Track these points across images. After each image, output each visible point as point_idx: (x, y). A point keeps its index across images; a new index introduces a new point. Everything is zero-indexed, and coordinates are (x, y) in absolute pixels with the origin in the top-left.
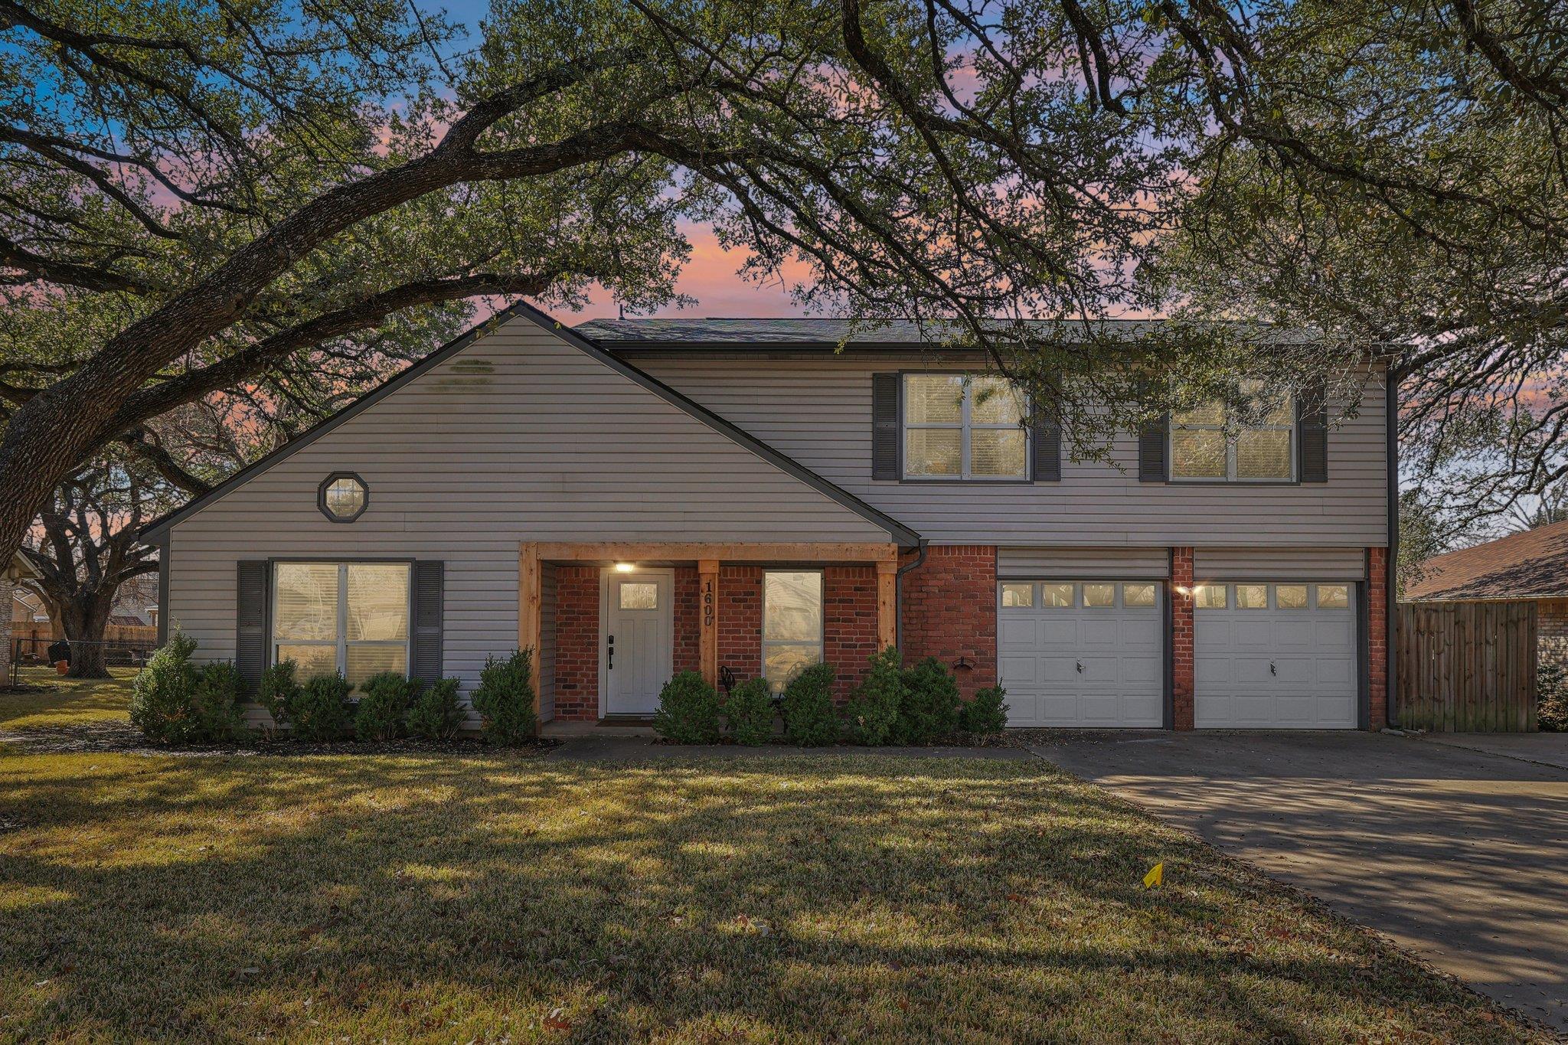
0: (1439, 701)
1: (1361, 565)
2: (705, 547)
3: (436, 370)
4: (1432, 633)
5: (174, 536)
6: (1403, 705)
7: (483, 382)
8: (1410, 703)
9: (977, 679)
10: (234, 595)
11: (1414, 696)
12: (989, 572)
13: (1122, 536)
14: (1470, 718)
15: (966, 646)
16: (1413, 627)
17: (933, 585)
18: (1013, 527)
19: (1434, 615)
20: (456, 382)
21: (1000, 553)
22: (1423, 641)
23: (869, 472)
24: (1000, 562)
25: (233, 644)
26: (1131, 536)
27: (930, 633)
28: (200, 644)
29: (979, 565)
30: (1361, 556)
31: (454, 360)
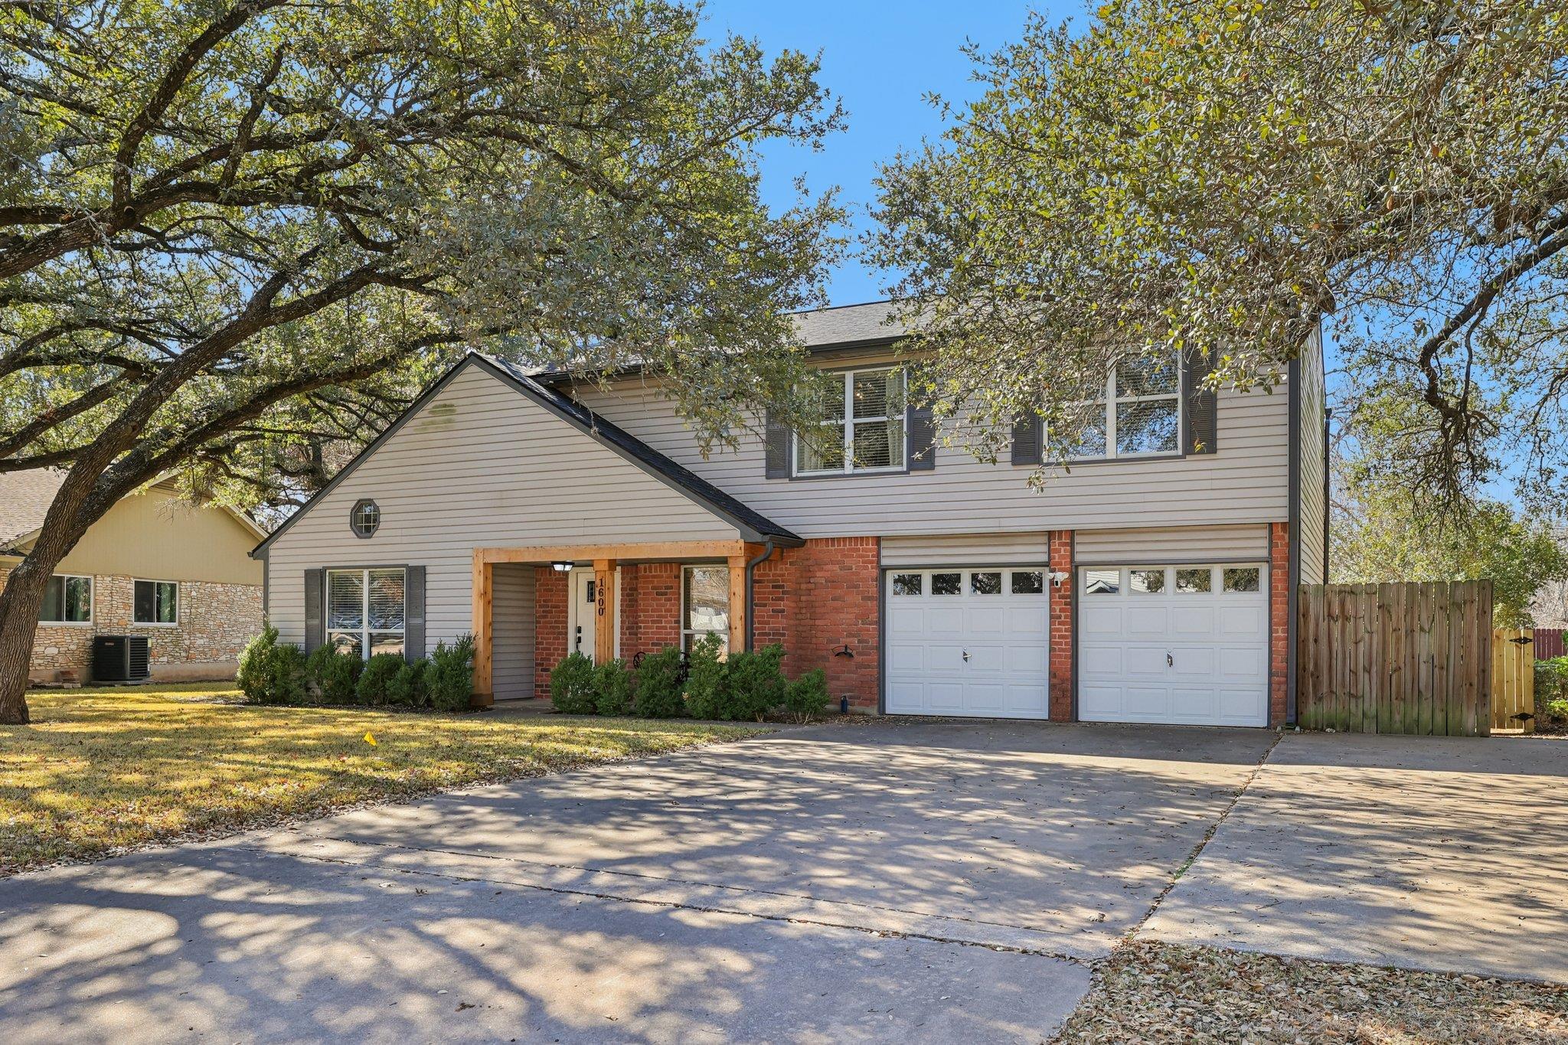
0: (1356, 697)
1: (1265, 543)
2: (598, 548)
3: (420, 414)
4: (1346, 619)
5: (271, 553)
6: (1311, 701)
7: (450, 421)
8: (1319, 699)
9: (860, 666)
10: (303, 595)
11: (1325, 689)
12: (871, 562)
13: (995, 522)
14: (1397, 717)
15: (850, 635)
16: (1322, 612)
17: (820, 576)
18: (891, 517)
19: (1349, 599)
20: (433, 423)
21: (883, 544)
22: (1337, 629)
23: (763, 472)
24: (884, 553)
25: (303, 632)
26: (1004, 522)
27: (818, 622)
28: (281, 632)
29: (862, 556)
30: (1265, 533)
31: (430, 406)
